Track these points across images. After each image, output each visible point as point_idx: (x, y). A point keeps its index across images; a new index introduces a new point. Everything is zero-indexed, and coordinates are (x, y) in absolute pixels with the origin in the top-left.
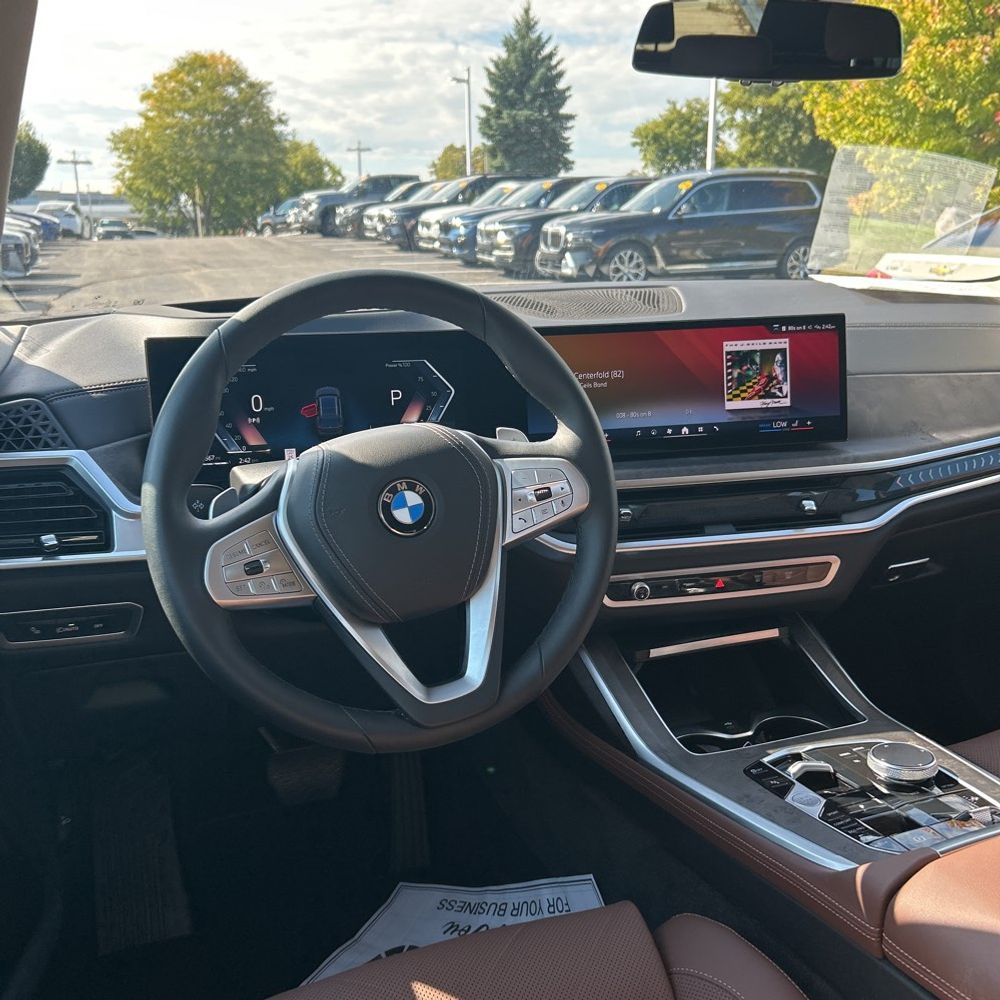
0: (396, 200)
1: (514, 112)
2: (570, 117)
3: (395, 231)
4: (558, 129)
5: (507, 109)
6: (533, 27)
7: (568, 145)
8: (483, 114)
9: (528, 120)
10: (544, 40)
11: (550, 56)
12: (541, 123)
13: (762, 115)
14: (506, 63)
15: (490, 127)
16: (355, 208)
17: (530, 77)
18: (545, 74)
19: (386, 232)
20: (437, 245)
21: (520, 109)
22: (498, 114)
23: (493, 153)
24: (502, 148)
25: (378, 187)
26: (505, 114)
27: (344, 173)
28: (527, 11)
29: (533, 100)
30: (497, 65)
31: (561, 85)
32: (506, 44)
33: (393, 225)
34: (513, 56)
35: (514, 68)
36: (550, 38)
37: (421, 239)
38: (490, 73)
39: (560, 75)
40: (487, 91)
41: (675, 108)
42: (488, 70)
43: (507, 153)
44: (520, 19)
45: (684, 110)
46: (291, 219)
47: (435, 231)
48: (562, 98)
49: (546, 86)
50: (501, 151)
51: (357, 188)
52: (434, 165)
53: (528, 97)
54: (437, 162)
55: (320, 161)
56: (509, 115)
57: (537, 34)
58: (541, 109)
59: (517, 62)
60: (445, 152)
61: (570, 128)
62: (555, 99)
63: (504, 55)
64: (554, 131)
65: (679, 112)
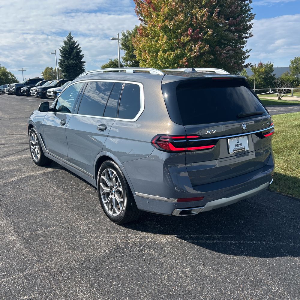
0: (38, 86)
1: (69, 61)
2: (84, 62)
3: (40, 94)
4: (81, 65)
5: (66, 60)
6: (72, 38)
7: (84, 70)
8: (60, 61)
9: (72, 63)
10: (75, 42)
11: (77, 46)
12: (76, 64)
13: (134, 63)
14: (65, 48)
15: (62, 65)
16: (27, 88)
17: (73, 52)
18: (76, 51)
19: (37, 94)
20: (53, 97)
21: (70, 60)
22: (64, 62)
23: (63, 72)
24: (66, 70)
25: (33, 82)
26: (66, 61)
27: (15, 76)
28: (70, 34)
29: (74, 57)
30: (62, 48)
31: (81, 54)
32: (64, 43)
33: (39, 92)
34: (67, 46)
35: (68, 49)
36: (77, 41)
37: (48, 96)
38: (61, 50)
39: (81, 51)
40: (60, 55)
41: (112, 61)
42: (60, 49)
43: (67, 72)
44: (68, 36)
45: (114, 62)
46: (5, 91)
47: (52, 94)
48: (82, 57)
49: (77, 54)
50: (65, 71)
51: (27, 82)
52: (43, 73)
53: (72, 57)
54: (43, 72)
55: (7, 73)
56: (67, 62)
57: (73, 40)
58: (76, 60)
59: (68, 48)
60: (46, 69)
61: (84, 65)
62: (80, 58)
63: (64, 46)
64: (80, 66)
65: (113, 62)
